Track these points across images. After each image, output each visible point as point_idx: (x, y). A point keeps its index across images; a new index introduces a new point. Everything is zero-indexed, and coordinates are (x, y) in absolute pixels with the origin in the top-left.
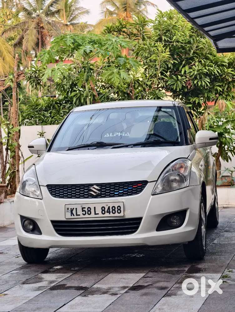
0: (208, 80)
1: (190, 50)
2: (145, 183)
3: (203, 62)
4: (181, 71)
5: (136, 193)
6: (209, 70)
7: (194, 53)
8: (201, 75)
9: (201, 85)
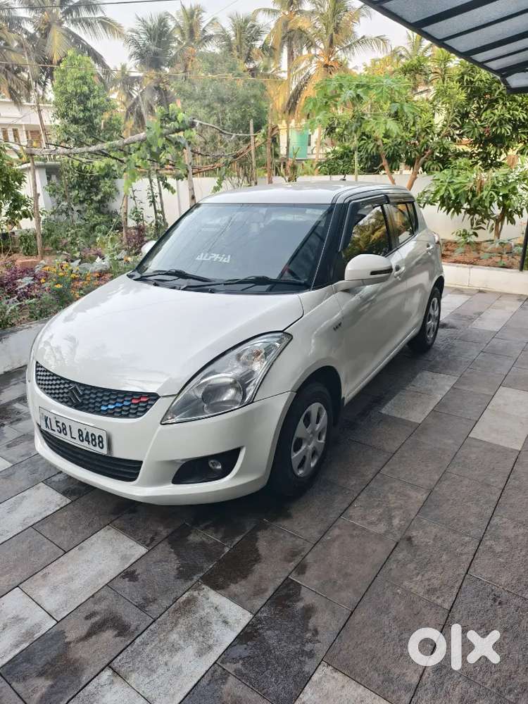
0: (509, 127)
1: (496, 90)
2: (154, 397)
3: (508, 105)
4: (482, 116)
5: (136, 415)
6: (512, 115)
7: (500, 93)
8: (501, 122)
9: (501, 132)
